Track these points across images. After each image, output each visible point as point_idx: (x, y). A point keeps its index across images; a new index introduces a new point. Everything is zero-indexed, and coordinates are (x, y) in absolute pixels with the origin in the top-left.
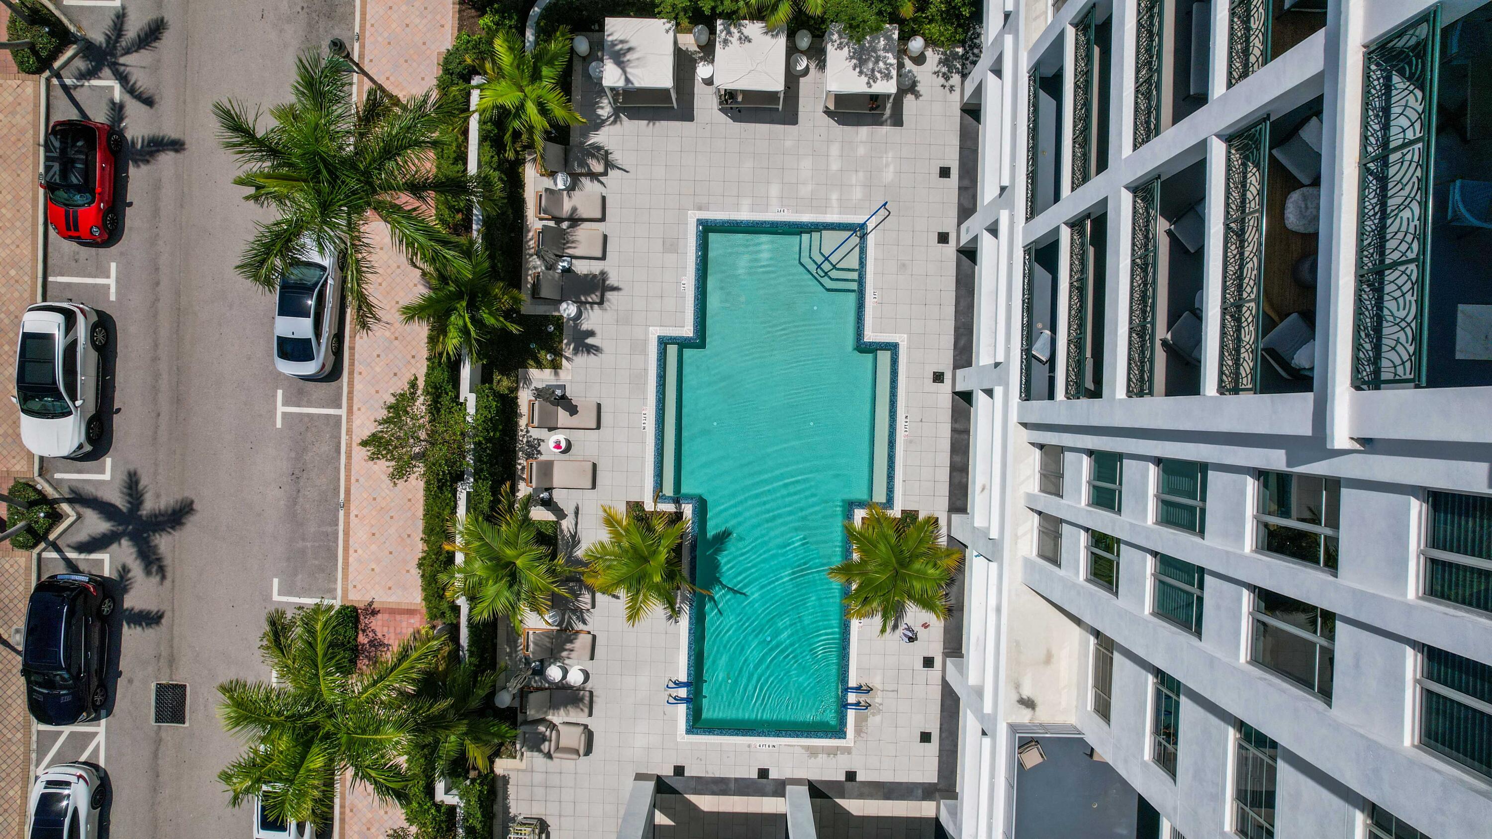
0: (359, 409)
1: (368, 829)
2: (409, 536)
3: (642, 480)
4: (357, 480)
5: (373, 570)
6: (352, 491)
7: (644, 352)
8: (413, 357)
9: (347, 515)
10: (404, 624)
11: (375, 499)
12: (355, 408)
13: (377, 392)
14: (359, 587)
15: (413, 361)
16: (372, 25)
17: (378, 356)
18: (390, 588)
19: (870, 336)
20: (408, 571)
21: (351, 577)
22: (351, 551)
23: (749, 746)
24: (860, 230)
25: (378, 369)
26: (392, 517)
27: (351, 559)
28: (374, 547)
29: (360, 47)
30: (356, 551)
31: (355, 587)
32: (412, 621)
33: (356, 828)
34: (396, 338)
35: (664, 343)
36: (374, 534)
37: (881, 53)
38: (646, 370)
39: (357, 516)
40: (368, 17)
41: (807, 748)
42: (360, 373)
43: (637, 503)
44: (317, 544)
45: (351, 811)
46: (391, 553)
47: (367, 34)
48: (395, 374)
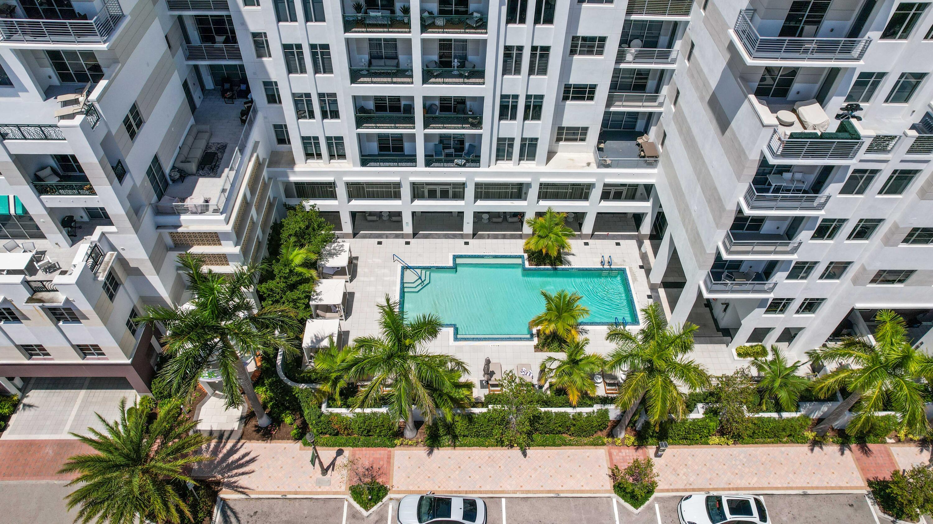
0: (501, 487)
1: (737, 474)
2: (569, 457)
3: (524, 346)
4: (542, 486)
5: (591, 476)
6: (548, 489)
7: (462, 347)
8: (469, 458)
9: (563, 492)
10: (618, 458)
11: (551, 476)
12: (501, 489)
13: (490, 477)
14: (602, 483)
15: (472, 458)
16: (278, 487)
17: (470, 477)
18: (600, 466)
19: (451, 264)
20: (588, 457)
21: (598, 489)
22: (583, 489)
23: (638, 302)
24: (405, 268)
25: (477, 477)
26: (560, 466)
27: (587, 489)
28: (578, 476)
29: (290, 494)
30: (582, 486)
31: (602, 486)
32: (615, 454)
33: (739, 481)
34: (460, 467)
35: (456, 339)
36: (571, 476)
37: (332, 248)
38: (470, 346)
39: (562, 486)
40: (273, 490)
41: (634, 283)
42: (480, 487)
43: (535, 348)
44: (582, 511)
45: (730, 484)
46: (580, 466)
47: (283, 490)
48: (480, 467)
